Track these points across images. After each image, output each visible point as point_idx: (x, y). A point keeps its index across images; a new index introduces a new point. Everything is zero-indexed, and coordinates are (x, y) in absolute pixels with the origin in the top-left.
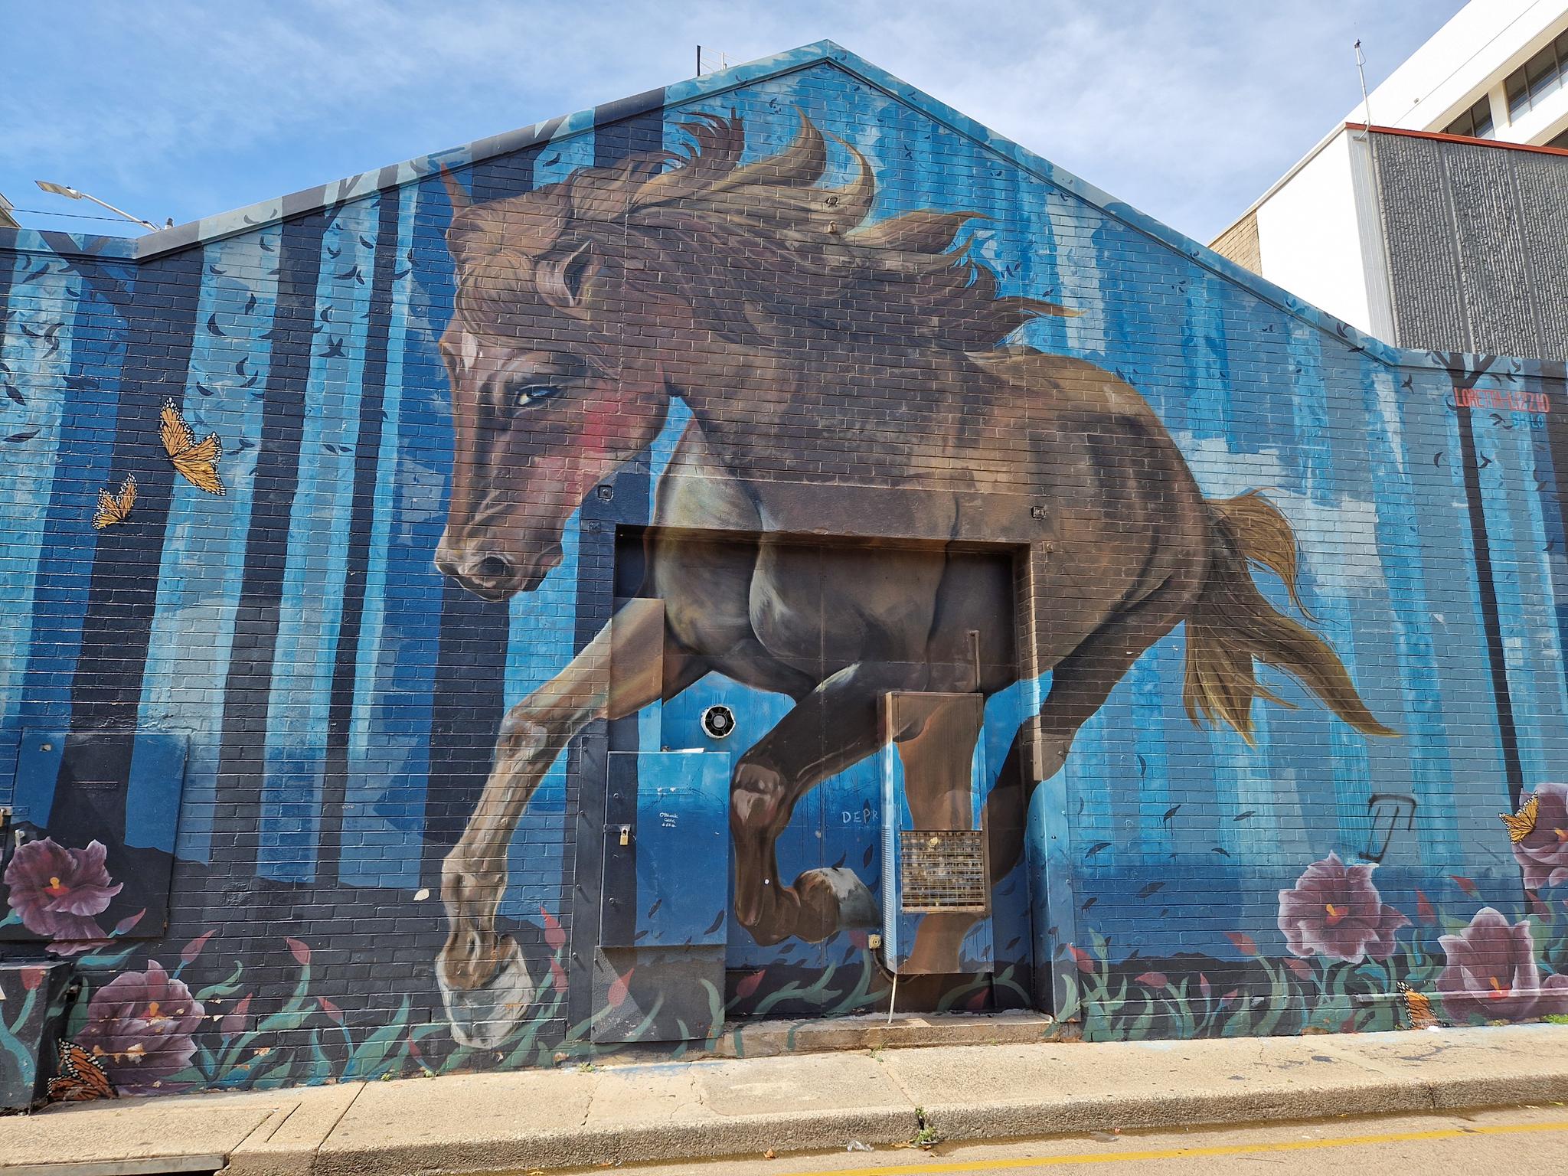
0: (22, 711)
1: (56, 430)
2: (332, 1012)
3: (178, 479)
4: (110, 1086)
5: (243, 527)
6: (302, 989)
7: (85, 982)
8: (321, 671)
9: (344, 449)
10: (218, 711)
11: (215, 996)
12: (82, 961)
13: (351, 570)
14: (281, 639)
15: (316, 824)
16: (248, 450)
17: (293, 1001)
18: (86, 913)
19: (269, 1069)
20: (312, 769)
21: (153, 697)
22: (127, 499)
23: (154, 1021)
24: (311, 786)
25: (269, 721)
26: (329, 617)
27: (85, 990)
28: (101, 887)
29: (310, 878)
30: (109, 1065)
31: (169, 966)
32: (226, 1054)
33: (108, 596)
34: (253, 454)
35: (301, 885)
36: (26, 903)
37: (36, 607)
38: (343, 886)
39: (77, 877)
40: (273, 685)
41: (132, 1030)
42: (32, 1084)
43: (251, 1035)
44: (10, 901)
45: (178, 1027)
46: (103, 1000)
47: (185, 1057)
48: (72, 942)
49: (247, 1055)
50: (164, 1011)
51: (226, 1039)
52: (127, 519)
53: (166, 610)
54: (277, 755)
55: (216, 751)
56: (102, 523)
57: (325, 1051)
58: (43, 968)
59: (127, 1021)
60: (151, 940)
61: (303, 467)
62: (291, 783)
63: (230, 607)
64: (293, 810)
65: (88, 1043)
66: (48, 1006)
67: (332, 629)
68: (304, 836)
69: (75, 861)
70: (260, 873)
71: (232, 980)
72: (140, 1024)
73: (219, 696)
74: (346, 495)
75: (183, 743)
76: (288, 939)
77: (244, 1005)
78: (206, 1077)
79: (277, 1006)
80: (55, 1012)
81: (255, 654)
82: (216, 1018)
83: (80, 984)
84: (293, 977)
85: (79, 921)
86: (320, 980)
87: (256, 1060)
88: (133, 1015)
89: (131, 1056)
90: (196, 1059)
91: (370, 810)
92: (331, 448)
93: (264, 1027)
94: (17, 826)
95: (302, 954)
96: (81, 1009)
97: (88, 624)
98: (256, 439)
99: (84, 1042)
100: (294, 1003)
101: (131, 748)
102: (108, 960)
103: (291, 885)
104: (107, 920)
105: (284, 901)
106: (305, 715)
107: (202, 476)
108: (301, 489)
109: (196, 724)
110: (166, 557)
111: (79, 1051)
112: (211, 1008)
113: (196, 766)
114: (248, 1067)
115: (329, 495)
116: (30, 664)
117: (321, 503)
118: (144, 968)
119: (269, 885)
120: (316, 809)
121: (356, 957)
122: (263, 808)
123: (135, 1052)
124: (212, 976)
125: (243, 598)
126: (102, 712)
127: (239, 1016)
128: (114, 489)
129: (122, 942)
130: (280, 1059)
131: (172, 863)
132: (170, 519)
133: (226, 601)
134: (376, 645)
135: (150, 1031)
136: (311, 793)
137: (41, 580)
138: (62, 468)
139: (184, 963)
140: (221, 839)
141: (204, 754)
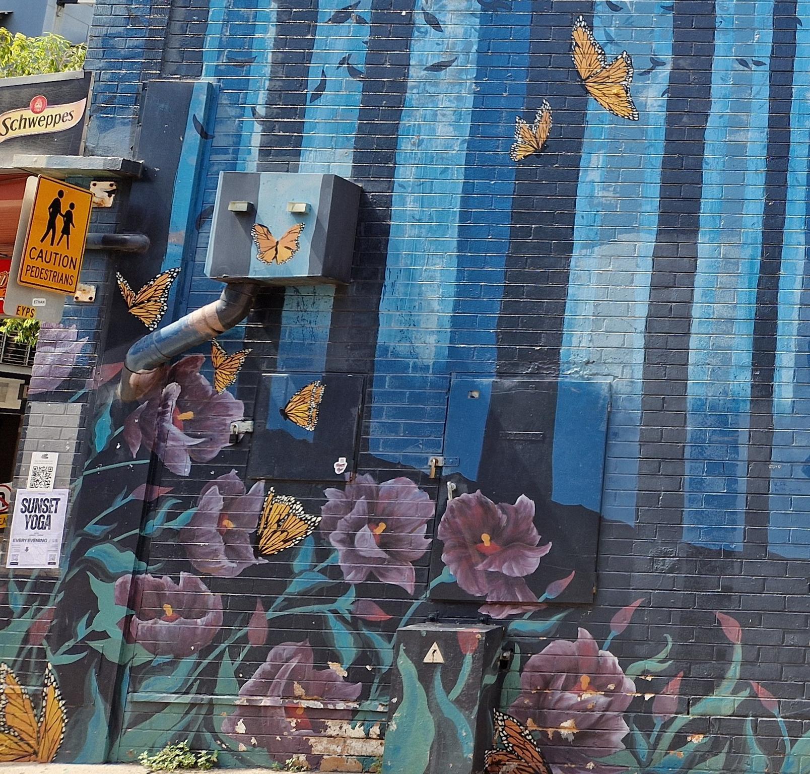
0: (450, 356)
1: (473, 56)
2: (766, 699)
3: (592, 104)
4: (544, 764)
5: (657, 155)
6: (734, 671)
7: (517, 649)
8: (741, 313)
9: (758, 64)
10: (639, 357)
11: (645, 672)
12: (514, 625)
13: (768, 199)
14: (700, 279)
15: (742, 485)
16: (659, 69)
17: (725, 683)
18: (517, 573)
19: (703, 759)
20: (736, 424)
21: (575, 341)
22: (543, 127)
23: (586, 696)
24: (736, 441)
25: (690, 368)
26: (748, 252)
27: (517, 658)
28: (530, 545)
29: (738, 546)
30: (542, 741)
31: (600, 635)
32: (659, 738)
33: (527, 232)
34: (664, 73)
35: (729, 554)
36: (459, 560)
37: (461, 246)
38: (773, 557)
39: (506, 534)
40: (693, 329)
41: (565, 704)
42: (471, 756)
43: (682, 720)
44: (444, 558)
45: (610, 704)
46: (535, 669)
47: (617, 737)
48: (503, 604)
49: (679, 741)
50: (596, 686)
51: (658, 722)
52: (545, 148)
53: (585, 247)
54: (700, 405)
55: (638, 400)
56: (519, 155)
57: (760, 743)
58: (478, 631)
59: (558, 694)
60: (581, 606)
61: (717, 87)
62: (715, 438)
63: (646, 243)
64: (720, 468)
65: (522, 714)
66: (484, 673)
67: (752, 266)
68: (729, 499)
69: (504, 518)
70: (687, 538)
71: (662, 655)
72: (572, 698)
73: (639, 341)
74: (760, 115)
75: (605, 391)
76: (718, 614)
77: (675, 684)
78: (639, 762)
79: (709, 688)
80: (490, 679)
81: (674, 294)
82: (647, 697)
83: (512, 651)
84: (724, 656)
85: (510, 582)
86: (752, 663)
87: (689, 748)
88: (565, 689)
89: (564, 732)
90: (629, 741)
91: (799, 472)
92: (743, 63)
93: (697, 710)
94: (449, 478)
95: (733, 630)
96: (514, 678)
97: (511, 261)
98: (667, 57)
99: (517, 713)
100: (727, 686)
101: (554, 397)
102: (538, 626)
103: (718, 553)
104: (537, 582)
105: (712, 570)
106: (726, 362)
107: (614, 100)
108: (716, 109)
109: (617, 371)
110: (582, 190)
111: (512, 723)
112: (642, 686)
113: (619, 417)
114: (681, 754)
115: (743, 116)
116: (457, 305)
117: (736, 125)
118: (573, 637)
119: (697, 551)
120: (741, 469)
121: (790, 639)
122: (687, 465)
123: (567, 728)
124: (642, 650)
125: (659, 233)
126: (527, 357)
127: (670, 696)
128: (530, 118)
129: (552, 607)
130: (714, 748)
131: (598, 523)
132: (585, 149)
133: (643, 236)
134: (798, 284)
135: (582, 707)
136: (736, 449)
137: (464, 216)
138: (480, 97)
139: (614, 633)
140: (647, 497)
141: (627, 404)
